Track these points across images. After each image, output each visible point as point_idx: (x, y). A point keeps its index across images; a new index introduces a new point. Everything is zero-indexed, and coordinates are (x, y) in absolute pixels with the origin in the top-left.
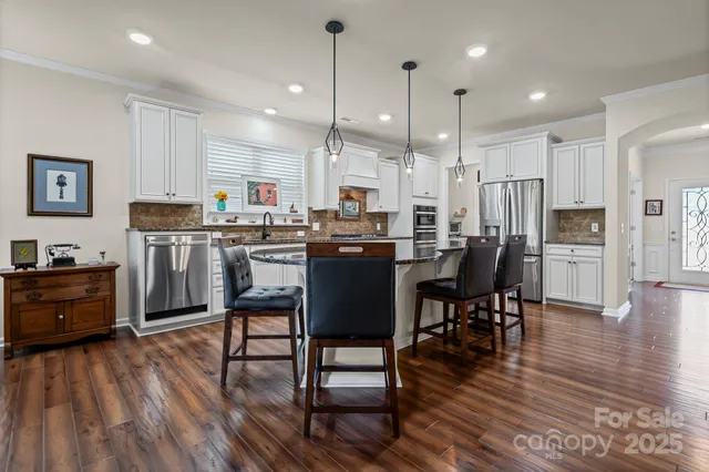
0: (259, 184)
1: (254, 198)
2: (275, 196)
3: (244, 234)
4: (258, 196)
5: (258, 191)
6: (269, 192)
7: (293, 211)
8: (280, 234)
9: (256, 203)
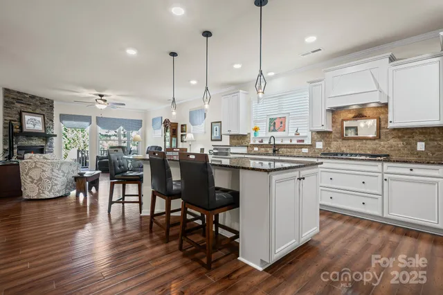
0: (276, 119)
1: (272, 128)
2: (285, 125)
3: (268, 149)
4: (274, 126)
5: (275, 123)
6: (281, 123)
7: (297, 134)
8: (289, 150)
9: (273, 131)
